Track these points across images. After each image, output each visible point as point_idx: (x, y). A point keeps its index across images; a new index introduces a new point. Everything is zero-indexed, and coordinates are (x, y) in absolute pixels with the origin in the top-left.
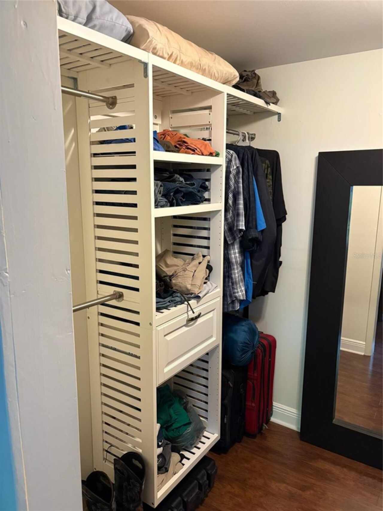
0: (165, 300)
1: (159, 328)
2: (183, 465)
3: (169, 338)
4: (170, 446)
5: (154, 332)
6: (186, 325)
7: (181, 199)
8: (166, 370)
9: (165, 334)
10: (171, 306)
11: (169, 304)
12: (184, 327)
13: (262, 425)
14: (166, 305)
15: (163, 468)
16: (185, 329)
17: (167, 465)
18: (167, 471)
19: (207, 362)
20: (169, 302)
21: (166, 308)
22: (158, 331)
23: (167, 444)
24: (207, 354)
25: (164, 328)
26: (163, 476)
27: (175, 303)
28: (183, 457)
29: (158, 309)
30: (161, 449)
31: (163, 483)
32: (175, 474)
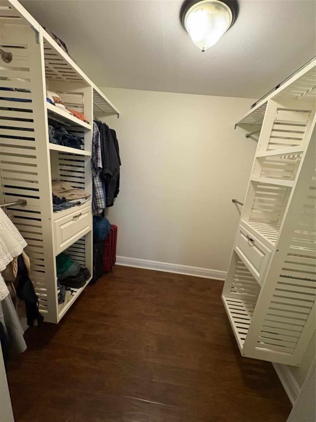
0: (59, 205)
1: (56, 221)
2: (73, 295)
3: (62, 227)
4: (64, 288)
5: (52, 223)
6: (72, 220)
7: (67, 143)
8: (61, 246)
9: (60, 225)
10: (62, 209)
11: (61, 208)
12: (72, 221)
13: (112, 267)
14: (59, 208)
15: (62, 300)
16: (72, 222)
17: (64, 298)
18: (63, 301)
19: (84, 240)
20: (61, 207)
21: (59, 210)
22: (55, 223)
23: (63, 287)
24: (84, 236)
25: (59, 221)
26: (61, 305)
27: (65, 207)
28: (72, 291)
29: (54, 211)
30: (59, 290)
31: (61, 309)
32: (68, 301)
